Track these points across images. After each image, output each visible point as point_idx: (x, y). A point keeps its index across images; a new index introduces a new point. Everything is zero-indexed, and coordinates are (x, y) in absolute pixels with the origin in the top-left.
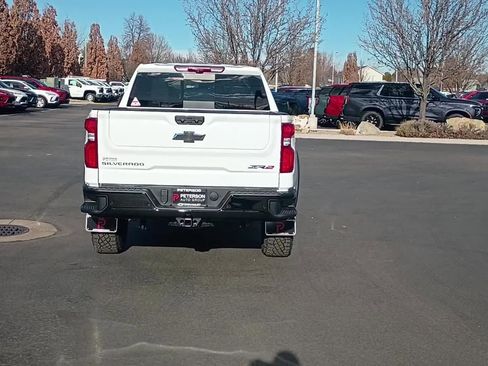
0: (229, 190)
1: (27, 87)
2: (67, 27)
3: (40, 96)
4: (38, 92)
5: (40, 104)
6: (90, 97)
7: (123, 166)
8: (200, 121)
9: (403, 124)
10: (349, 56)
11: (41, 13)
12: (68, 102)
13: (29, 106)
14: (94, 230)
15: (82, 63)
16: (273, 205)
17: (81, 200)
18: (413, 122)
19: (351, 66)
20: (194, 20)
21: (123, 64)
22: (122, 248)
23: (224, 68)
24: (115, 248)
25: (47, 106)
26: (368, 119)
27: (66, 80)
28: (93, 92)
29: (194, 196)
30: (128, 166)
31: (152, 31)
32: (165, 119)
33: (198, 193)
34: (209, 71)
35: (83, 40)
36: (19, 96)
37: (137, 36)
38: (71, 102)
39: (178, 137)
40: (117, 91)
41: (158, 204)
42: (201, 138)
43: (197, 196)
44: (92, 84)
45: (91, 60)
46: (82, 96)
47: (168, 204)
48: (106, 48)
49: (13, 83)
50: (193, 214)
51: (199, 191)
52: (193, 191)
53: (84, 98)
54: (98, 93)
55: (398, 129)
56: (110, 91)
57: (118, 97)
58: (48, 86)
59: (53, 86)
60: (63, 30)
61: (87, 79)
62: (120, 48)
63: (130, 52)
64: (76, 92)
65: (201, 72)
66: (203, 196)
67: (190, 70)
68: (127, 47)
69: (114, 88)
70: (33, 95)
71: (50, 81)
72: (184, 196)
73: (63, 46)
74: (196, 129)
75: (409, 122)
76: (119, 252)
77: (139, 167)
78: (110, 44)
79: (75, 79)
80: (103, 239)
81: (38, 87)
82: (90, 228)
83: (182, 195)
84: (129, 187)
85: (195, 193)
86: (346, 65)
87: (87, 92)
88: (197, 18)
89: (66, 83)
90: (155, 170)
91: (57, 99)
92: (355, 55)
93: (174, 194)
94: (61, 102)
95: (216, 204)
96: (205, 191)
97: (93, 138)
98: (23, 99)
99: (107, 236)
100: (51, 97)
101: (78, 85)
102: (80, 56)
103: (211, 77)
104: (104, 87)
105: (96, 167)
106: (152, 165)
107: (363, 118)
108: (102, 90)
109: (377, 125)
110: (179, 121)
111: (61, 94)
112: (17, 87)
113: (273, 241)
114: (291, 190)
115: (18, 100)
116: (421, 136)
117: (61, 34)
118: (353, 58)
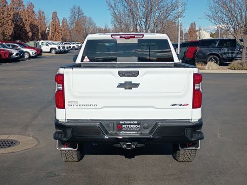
0: (157, 122)
1: (19, 47)
2: (40, 14)
3: (26, 52)
4: (25, 50)
5: (26, 56)
6: (53, 51)
7: (82, 107)
8: (136, 74)
9: (233, 63)
10: (192, 25)
11: (26, 6)
12: (41, 55)
13: (20, 57)
14: (62, 149)
15: (48, 33)
16: (189, 132)
17: (54, 130)
18: (239, 61)
19: (193, 30)
20: (111, 7)
21: (70, 33)
22: (81, 158)
23: (143, 35)
24: (76, 159)
25: (30, 57)
26: (211, 60)
27: (40, 43)
28: (55, 49)
29: (132, 126)
30: (85, 107)
31: (85, 15)
32: (112, 73)
33: (135, 124)
34: (134, 37)
35: (49, 20)
36: (15, 52)
37: (77, 17)
38: (43, 54)
39: (120, 86)
40: (67, 48)
41: (107, 133)
42: (136, 85)
43: (134, 126)
44: (54, 44)
45: (53, 31)
46: (49, 51)
47: (114, 132)
48: (61, 24)
49: (12, 45)
50: (132, 140)
51: (136, 122)
52: (132, 122)
53: (50, 52)
54: (57, 49)
55: (230, 65)
56: (64, 47)
57: (68, 51)
58: (31, 46)
59: (33, 46)
60: (38, 15)
61: (51, 41)
62: (68, 24)
63: (74, 26)
64: (45, 48)
65: (128, 38)
66: (138, 126)
67: (121, 37)
68: (72, 24)
69: (66, 46)
70: (22, 52)
71: (31, 44)
72: (125, 126)
73: (38, 24)
74: (133, 80)
75: (236, 61)
76: (79, 161)
77: (94, 107)
78: (63, 22)
79: (45, 42)
80: (68, 153)
81: (25, 47)
82: (59, 147)
83: (123, 126)
84: (87, 121)
85: (132, 124)
86: (190, 29)
87: (51, 49)
88: (113, 6)
89: (40, 44)
90: (105, 109)
91: (35, 53)
92: (194, 24)
93: (118, 125)
94: (38, 55)
95: (147, 131)
96: (140, 122)
97: (61, 88)
98: (17, 54)
99: (71, 152)
100: (32, 52)
101: (47, 45)
102: (47, 29)
103: (135, 41)
104: (61, 46)
105: (63, 107)
106: (103, 106)
107: (208, 60)
108: (59, 48)
109: (217, 63)
110: (121, 74)
111: (38, 50)
112: (14, 47)
113: (183, 153)
114: (200, 120)
115: (14, 55)
116: (244, 70)
117: (37, 18)
118: (193, 25)
